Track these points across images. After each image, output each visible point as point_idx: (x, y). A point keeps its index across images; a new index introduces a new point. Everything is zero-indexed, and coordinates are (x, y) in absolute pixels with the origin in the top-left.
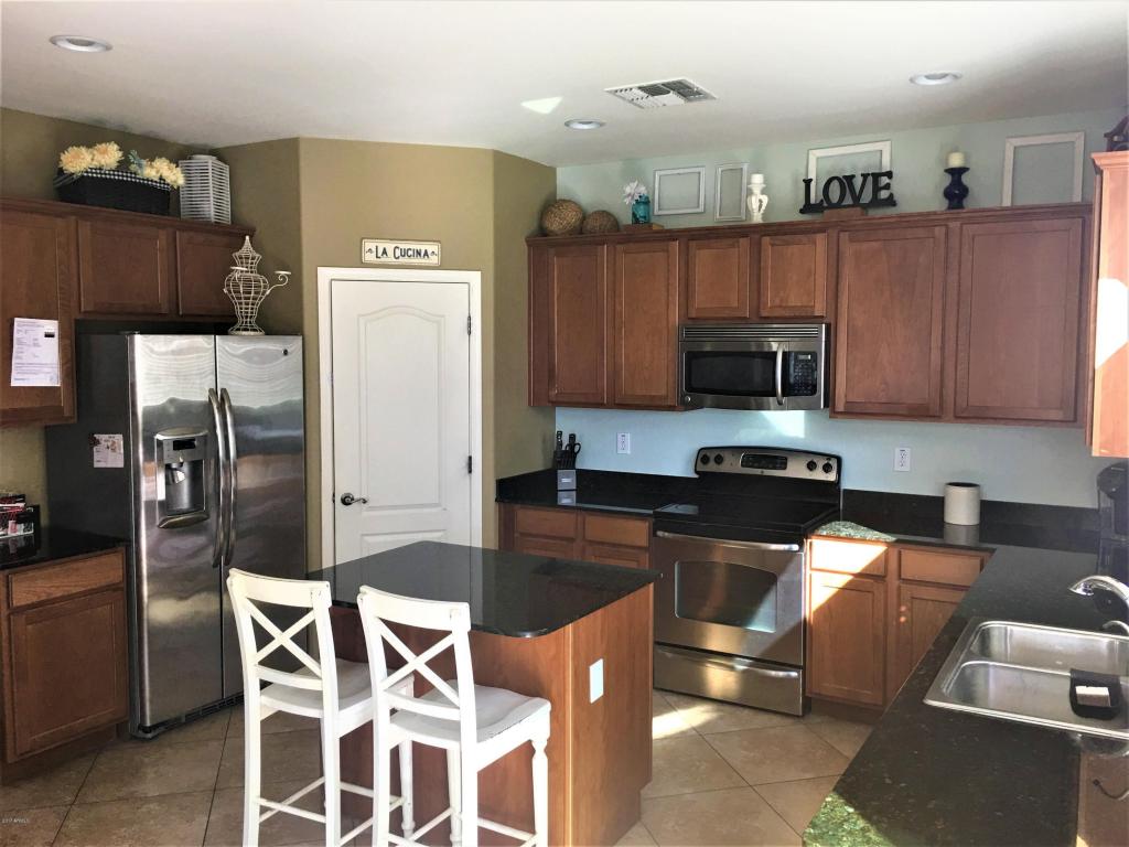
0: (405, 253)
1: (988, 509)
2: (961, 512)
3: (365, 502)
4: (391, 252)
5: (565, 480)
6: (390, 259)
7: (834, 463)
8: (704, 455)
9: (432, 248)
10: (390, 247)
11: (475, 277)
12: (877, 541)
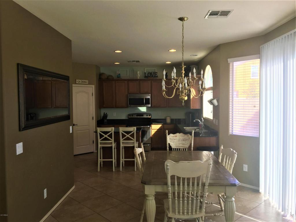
0: (83, 82)
1: (172, 120)
2: (168, 121)
3: (77, 125)
4: (80, 82)
5: (105, 121)
6: (80, 83)
7: (150, 115)
8: (129, 115)
9: (87, 81)
10: (80, 81)
11: (93, 86)
12: (161, 124)
